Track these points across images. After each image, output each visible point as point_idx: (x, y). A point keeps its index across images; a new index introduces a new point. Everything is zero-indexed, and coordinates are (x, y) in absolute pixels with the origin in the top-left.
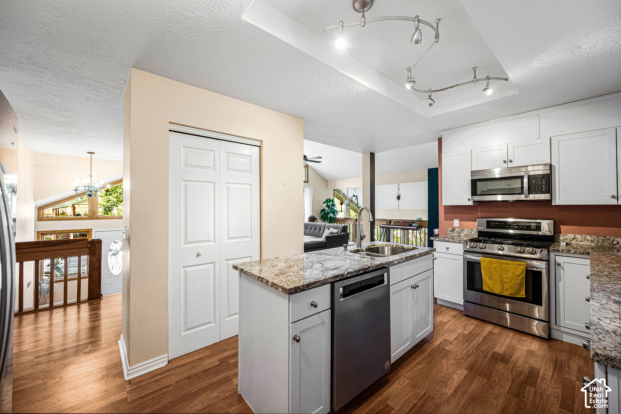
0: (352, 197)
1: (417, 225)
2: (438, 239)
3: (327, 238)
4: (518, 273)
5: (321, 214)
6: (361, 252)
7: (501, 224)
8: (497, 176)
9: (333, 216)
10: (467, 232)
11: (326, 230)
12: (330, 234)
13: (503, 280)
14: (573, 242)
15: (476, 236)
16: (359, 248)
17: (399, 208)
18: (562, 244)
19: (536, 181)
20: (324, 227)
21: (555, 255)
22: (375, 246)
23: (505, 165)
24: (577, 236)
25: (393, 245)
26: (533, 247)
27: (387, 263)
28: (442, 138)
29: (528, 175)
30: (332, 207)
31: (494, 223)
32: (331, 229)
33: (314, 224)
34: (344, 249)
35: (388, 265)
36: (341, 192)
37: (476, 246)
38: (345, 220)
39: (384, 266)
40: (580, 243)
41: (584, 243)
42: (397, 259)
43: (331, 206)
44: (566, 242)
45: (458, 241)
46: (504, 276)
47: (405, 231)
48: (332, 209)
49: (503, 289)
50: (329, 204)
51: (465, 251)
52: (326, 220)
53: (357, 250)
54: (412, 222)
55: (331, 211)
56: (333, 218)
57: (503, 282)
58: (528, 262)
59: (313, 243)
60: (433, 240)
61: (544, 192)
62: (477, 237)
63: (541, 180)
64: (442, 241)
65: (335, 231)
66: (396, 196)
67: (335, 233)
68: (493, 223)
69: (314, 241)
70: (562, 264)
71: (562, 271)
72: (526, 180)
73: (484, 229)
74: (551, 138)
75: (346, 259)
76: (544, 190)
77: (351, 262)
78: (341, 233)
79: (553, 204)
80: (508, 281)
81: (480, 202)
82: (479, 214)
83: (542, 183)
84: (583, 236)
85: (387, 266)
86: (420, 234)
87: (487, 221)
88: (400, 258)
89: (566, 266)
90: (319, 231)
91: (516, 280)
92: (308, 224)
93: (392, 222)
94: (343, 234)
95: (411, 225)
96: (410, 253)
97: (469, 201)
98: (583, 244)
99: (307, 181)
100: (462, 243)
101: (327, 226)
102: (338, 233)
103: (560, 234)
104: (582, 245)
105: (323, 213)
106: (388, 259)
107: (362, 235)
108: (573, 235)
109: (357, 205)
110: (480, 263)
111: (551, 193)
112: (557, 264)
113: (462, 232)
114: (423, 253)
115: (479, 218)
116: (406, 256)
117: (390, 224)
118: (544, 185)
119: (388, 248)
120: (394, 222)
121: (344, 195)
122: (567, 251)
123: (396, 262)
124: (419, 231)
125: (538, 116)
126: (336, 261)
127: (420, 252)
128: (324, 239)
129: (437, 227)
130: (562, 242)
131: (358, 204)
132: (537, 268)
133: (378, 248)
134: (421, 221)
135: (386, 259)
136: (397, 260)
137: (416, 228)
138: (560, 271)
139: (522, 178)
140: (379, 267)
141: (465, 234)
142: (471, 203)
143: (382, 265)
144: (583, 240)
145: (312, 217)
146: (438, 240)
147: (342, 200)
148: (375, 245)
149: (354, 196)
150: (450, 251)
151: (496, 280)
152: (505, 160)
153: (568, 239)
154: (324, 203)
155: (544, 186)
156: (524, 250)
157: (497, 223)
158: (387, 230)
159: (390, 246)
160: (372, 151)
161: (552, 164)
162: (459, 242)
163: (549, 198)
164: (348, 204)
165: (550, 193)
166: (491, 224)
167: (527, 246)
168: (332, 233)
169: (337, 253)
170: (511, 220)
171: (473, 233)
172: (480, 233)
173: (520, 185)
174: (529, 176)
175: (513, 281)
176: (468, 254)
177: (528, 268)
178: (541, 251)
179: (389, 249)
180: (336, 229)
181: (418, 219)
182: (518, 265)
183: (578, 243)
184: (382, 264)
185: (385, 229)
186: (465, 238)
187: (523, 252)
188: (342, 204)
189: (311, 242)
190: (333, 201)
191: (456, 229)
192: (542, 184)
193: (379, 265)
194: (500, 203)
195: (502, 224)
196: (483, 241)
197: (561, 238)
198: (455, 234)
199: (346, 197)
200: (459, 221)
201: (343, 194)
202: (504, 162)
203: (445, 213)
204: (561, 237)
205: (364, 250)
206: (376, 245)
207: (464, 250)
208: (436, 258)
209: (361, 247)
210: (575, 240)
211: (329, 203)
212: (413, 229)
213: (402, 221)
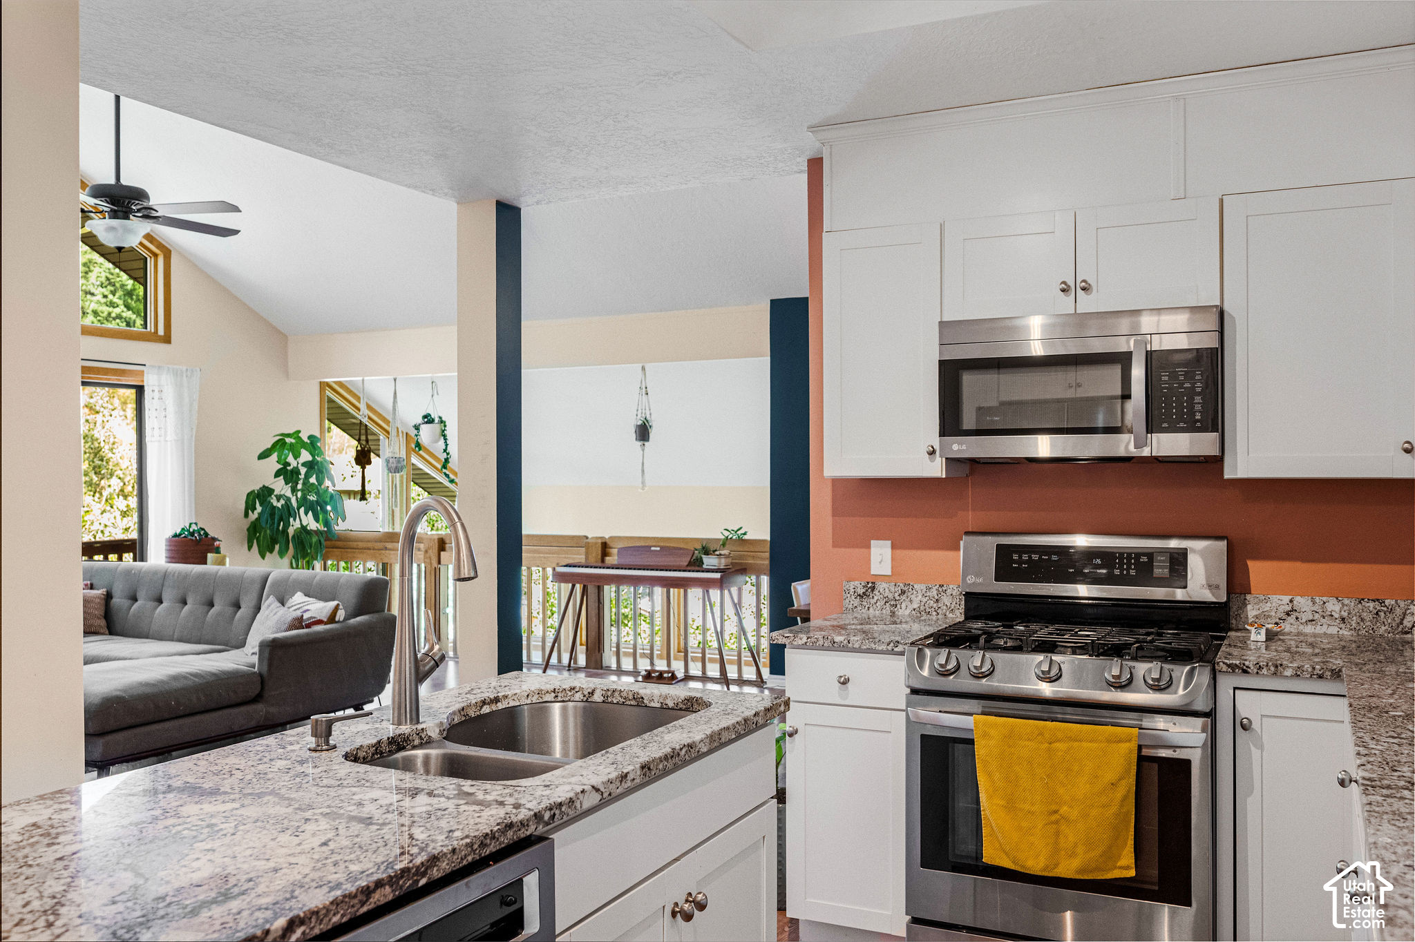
0: (417, 428)
1: (723, 561)
2: (805, 640)
3: (273, 649)
4: (1110, 776)
5: (246, 515)
6: (414, 747)
7: (1050, 559)
8: (1037, 349)
9: (313, 525)
10: (924, 600)
11: (270, 604)
12: (287, 630)
13: (1056, 812)
14: (1286, 627)
15: (958, 616)
16: (405, 729)
17: (643, 483)
18: (1253, 637)
19: (1173, 376)
20: (257, 586)
21: (1235, 689)
22: (500, 706)
23: (1066, 305)
24: (1298, 600)
25: (592, 693)
26: (1164, 660)
27: (538, 816)
28: (821, 159)
29: (1147, 351)
30: (313, 480)
31: (1025, 557)
32: (299, 597)
33: (202, 576)
34: (311, 741)
35: (547, 824)
36: (358, 399)
37: (958, 668)
38: (379, 545)
39: (523, 833)
40: (1309, 629)
41: (1319, 627)
42: (597, 781)
43: (303, 470)
44: (1267, 629)
45: (883, 647)
46: (1061, 791)
47: (672, 590)
48: (308, 487)
49: (1056, 850)
50: (293, 463)
51: (915, 691)
52: (277, 547)
53: (392, 741)
54: (703, 548)
55: (304, 498)
56: (314, 539)
57: (1055, 820)
58: (1145, 724)
59: (190, 683)
60: (784, 646)
61: (1198, 424)
62: (962, 618)
63: (1189, 376)
64: (823, 648)
65: (318, 608)
66: (634, 421)
67: (320, 622)
68: (1020, 557)
69: (191, 674)
70: (1256, 725)
71: (1255, 753)
72: (1138, 372)
73: (987, 582)
74: (1221, 201)
75: (308, 814)
76: (1198, 417)
77: (330, 835)
78: (352, 621)
79: (1227, 475)
80: (1074, 814)
81: (973, 462)
82: (971, 519)
83: (1193, 388)
84: (1317, 600)
85: (541, 829)
86: (737, 606)
87: (1000, 548)
88: (614, 775)
89: (1265, 729)
90: (231, 610)
91: (1104, 806)
92: (166, 575)
93: (615, 551)
94: (361, 624)
95: (696, 564)
96: (667, 737)
97: (932, 461)
98: (1317, 631)
99: (161, 332)
100: (902, 654)
101: (277, 583)
102: (332, 619)
103: (1248, 597)
104: (1315, 636)
105: (259, 509)
106: (547, 792)
107: (426, 654)
108: (1286, 599)
109: (444, 467)
110: (971, 742)
111: (1220, 430)
112: (1241, 723)
113: (904, 597)
114: (728, 728)
115: (967, 533)
116: (644, 757)
117: (603, 561)
118: (1199, 394)
119: (564, 711)
120: (621, 551)
121: (380, 416)
122: (1273, 669)
123: (591, 800)
124: (734, 590)
125: (1182, 102)
126: (238, 837)
127: (716, 728)
128: (255, 659)
129: (805, 575)
130: (1253, 630)
131: (447, 460)
132: (1174, 747)
133: (512, 714)
134: (742, 541)
135: (540, 792)
136: (597, 790)
137: (718, 575)
138: (1250, 750)
139: (1124, 360)
140: (493, 847)
141: (916, 606)
142: (936, 469)
143: (510, 833)
144: (1317, 616)
145: (192, 534)
146: (804, 646)
147: (367, 441)
148: (496, 700)
149: (428, 419)
150: (854, 694)
151: (1033, 813)
152: (1064, 283)
153: (1273, 614)
154: (264, 455)
155: (1198, 399)
156: (1131, 673)
157: (1035, 557)
158: (592, 590)
159: (578, 696)
160: (508, 196)
161: (1226, 308)
162: (890, 648)
163: (1215, 451)
164: (399, 460)
165: (1218, 432)
166: (1015, 562)
167: (1141, 655)
168: (298, 623)
169: (260, 775)
170: (1081, 541)
171: (946, 600)
172: (976, 603)
173: (1120, 390)
174: (1149, 355)
175: (1094, 812)
176: (924, 706)
177: (1145, 752)
178: (1191, 674)
179: (571, 713)
180: (326, 600)
181: (727, 533)
182: (1110, 740)
183: (1301, 627)
184: (510, 826)
185: (578, 587)
186: (916, 627)
187: (1125, 686)
188: (363, 458)
189: (175, 678)
190: (313, 444)
191: (882, 586)
192: (1192, 393)
193: (492, 836)
194: (1047, 466)
195: (1054, 558)
196: (982, 640)
197: (1251, 611)
198: (876, 610)
199: (388, 422)
200: (893, 547)
201: (369, 407)
202: (1063, 290)
203: (835, 513)
204: (1249, 607)
205: (434, 733)
206: (506, 697)
207: (908, 687)
208: (796, 732)
209: (416, 719)
210: (1294, 615)
211: (290, 459)
212: (706, 584)
213: (659, 544)
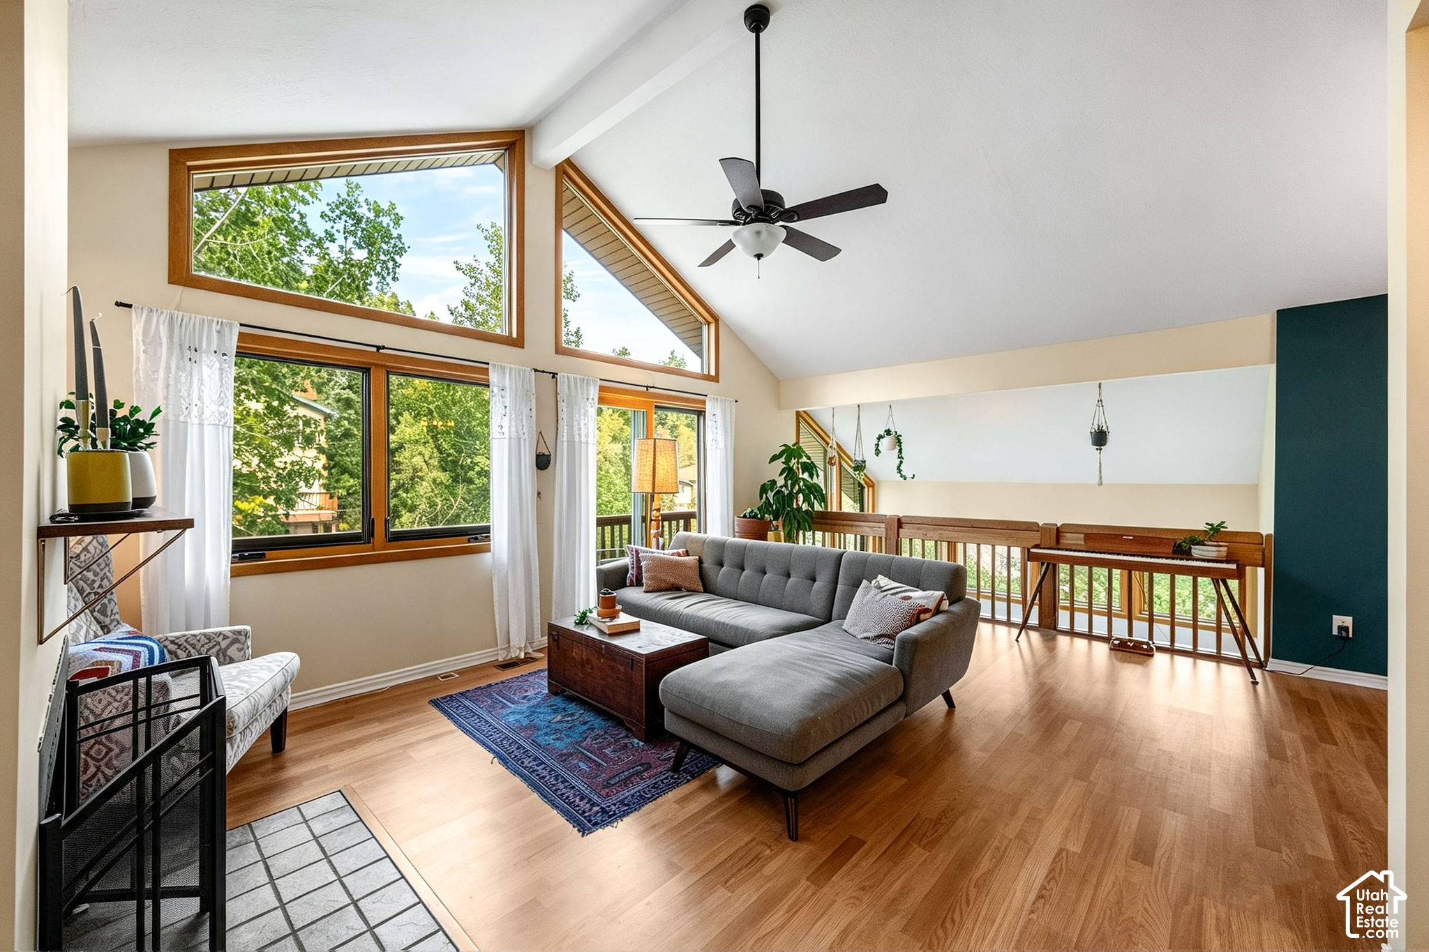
17: (1101, 481)
20: (832, 564)
32: (883, 580)
33: (777, 552)
54: (1191, 538)
65: (921, 597)
66: (1089, 428)
67: (927, 611)
90: (808, 582)
99: (713, 373)
120: (1087, 537)
145: (755, 516)
149: (888, 433)
154: (774, 459)
213: (1133, 534)
